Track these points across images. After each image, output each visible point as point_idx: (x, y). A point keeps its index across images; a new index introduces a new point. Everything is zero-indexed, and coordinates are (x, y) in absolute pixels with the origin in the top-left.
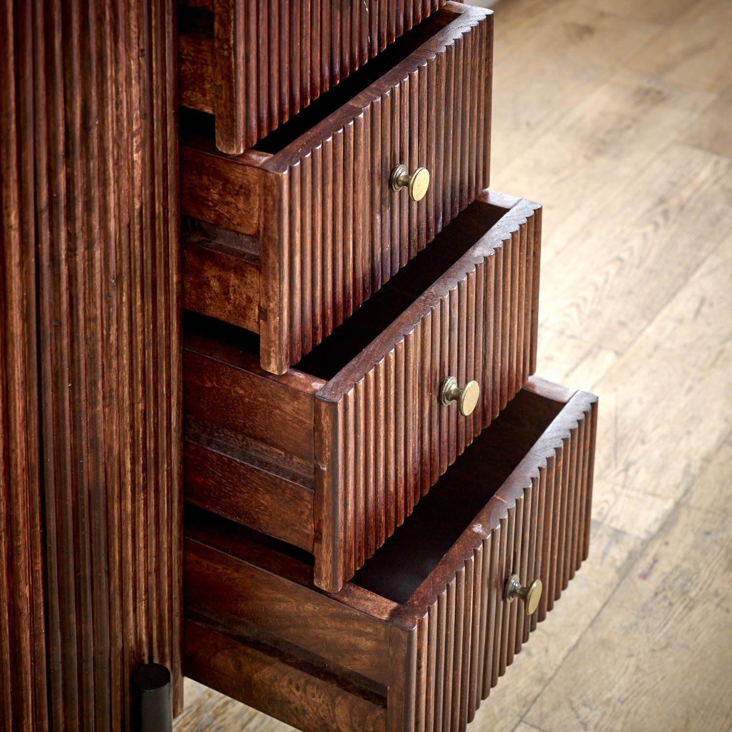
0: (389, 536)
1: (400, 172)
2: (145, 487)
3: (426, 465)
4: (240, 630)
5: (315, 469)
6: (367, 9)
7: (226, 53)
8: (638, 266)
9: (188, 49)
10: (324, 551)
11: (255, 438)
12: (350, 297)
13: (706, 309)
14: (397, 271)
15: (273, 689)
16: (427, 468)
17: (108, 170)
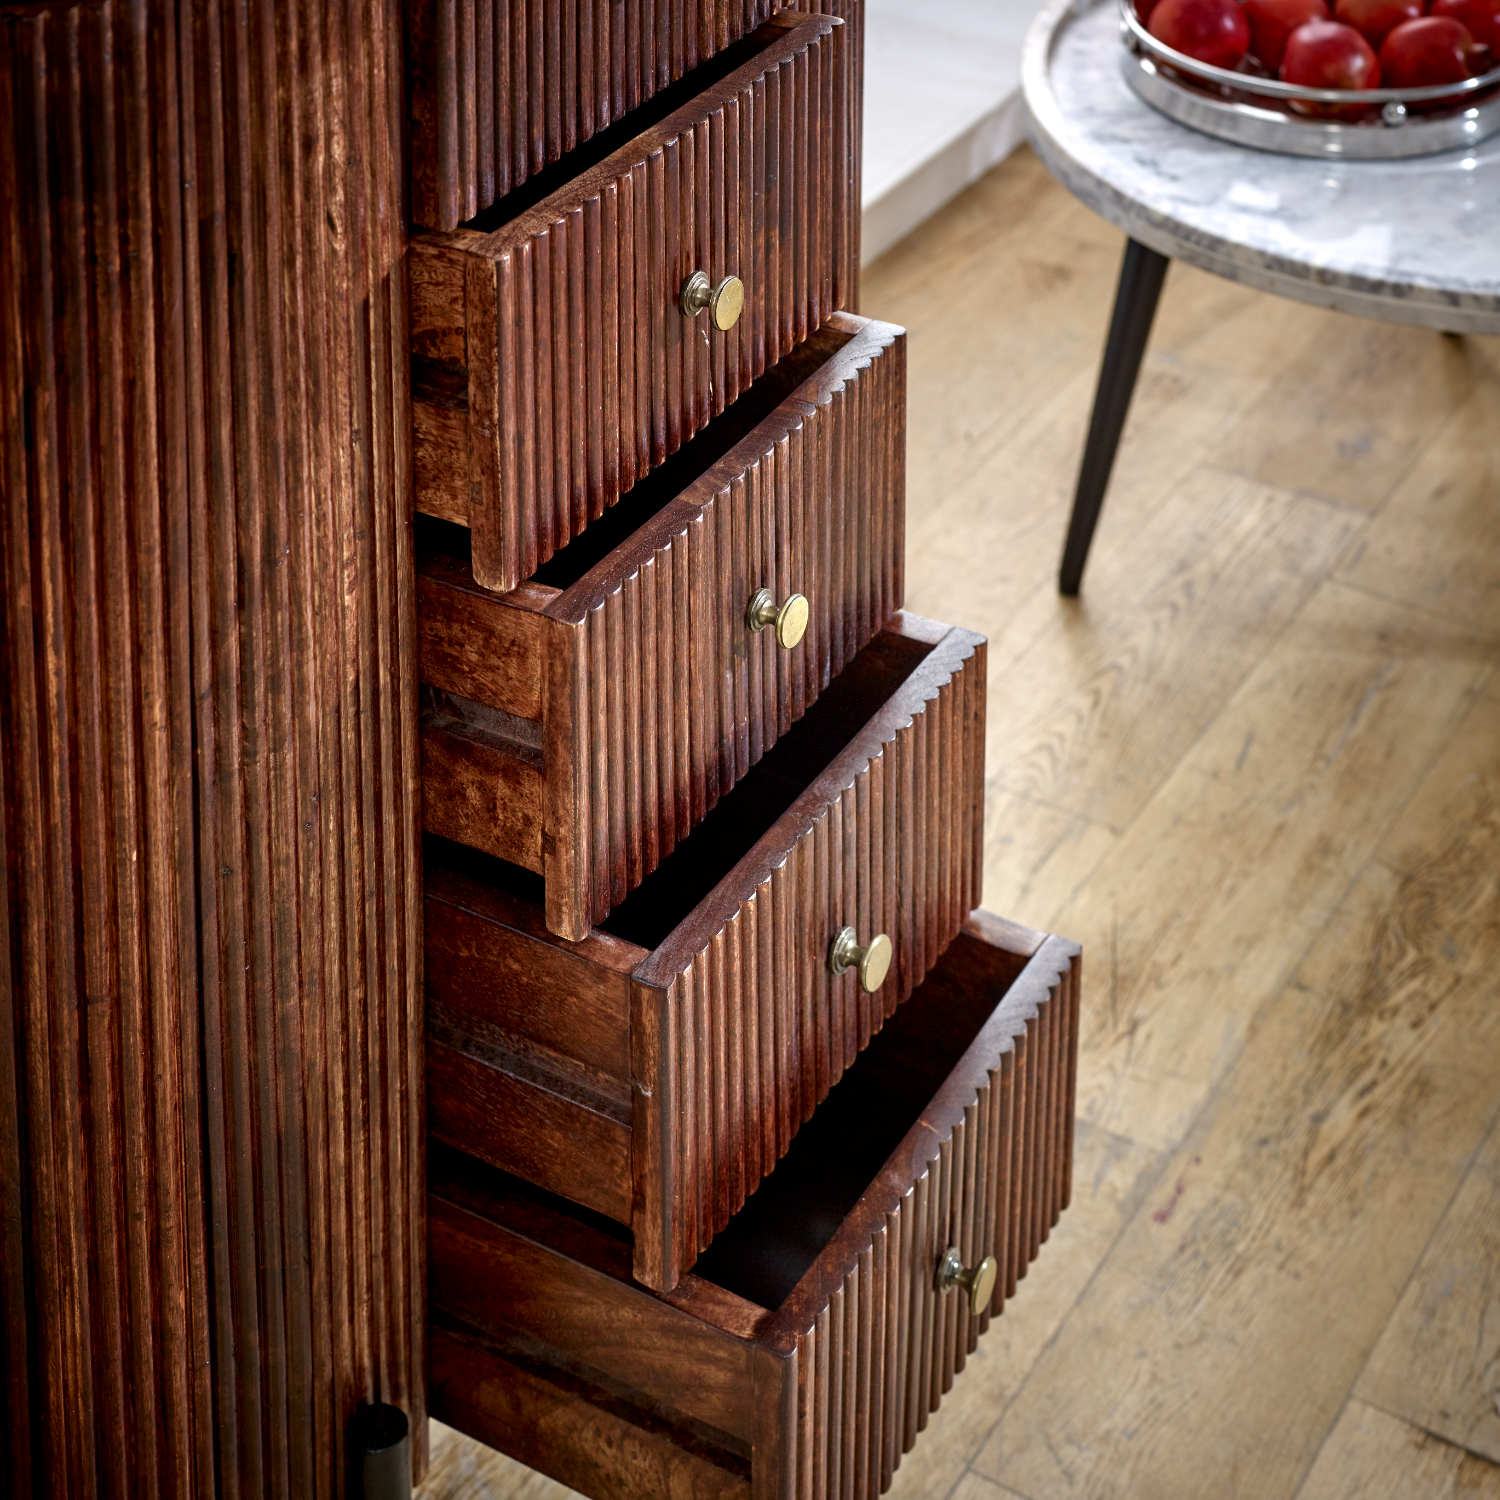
0: (752, 1192)
1: (762, 601)
2: (366, 1121)
3: (808, 1072)
4: (519, 1344)
5: (633, 1091)
6: (707, 341)
7: (487, 432)
8: (1147, 680)
9: (427, 423)
10: (648, 1224)
11: (539, 1040)
12: (685, 807)
13: (1255, 752)
14: (760, 757)
15: (570, 1442)
16: (811, 1077)
17: (306, 624)
